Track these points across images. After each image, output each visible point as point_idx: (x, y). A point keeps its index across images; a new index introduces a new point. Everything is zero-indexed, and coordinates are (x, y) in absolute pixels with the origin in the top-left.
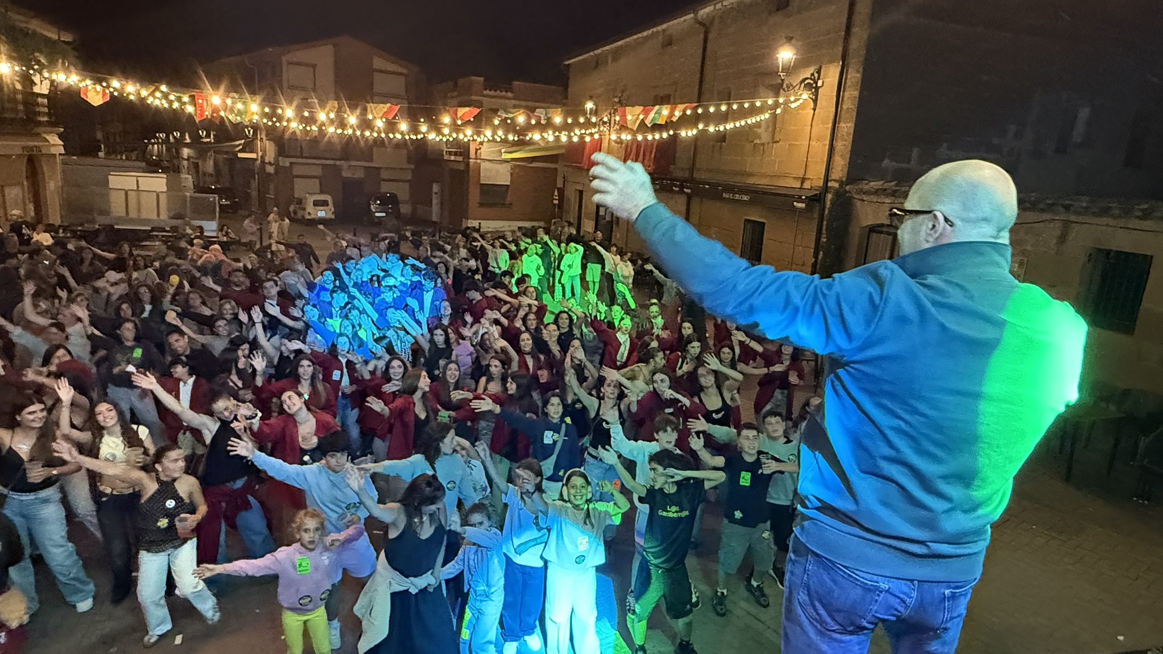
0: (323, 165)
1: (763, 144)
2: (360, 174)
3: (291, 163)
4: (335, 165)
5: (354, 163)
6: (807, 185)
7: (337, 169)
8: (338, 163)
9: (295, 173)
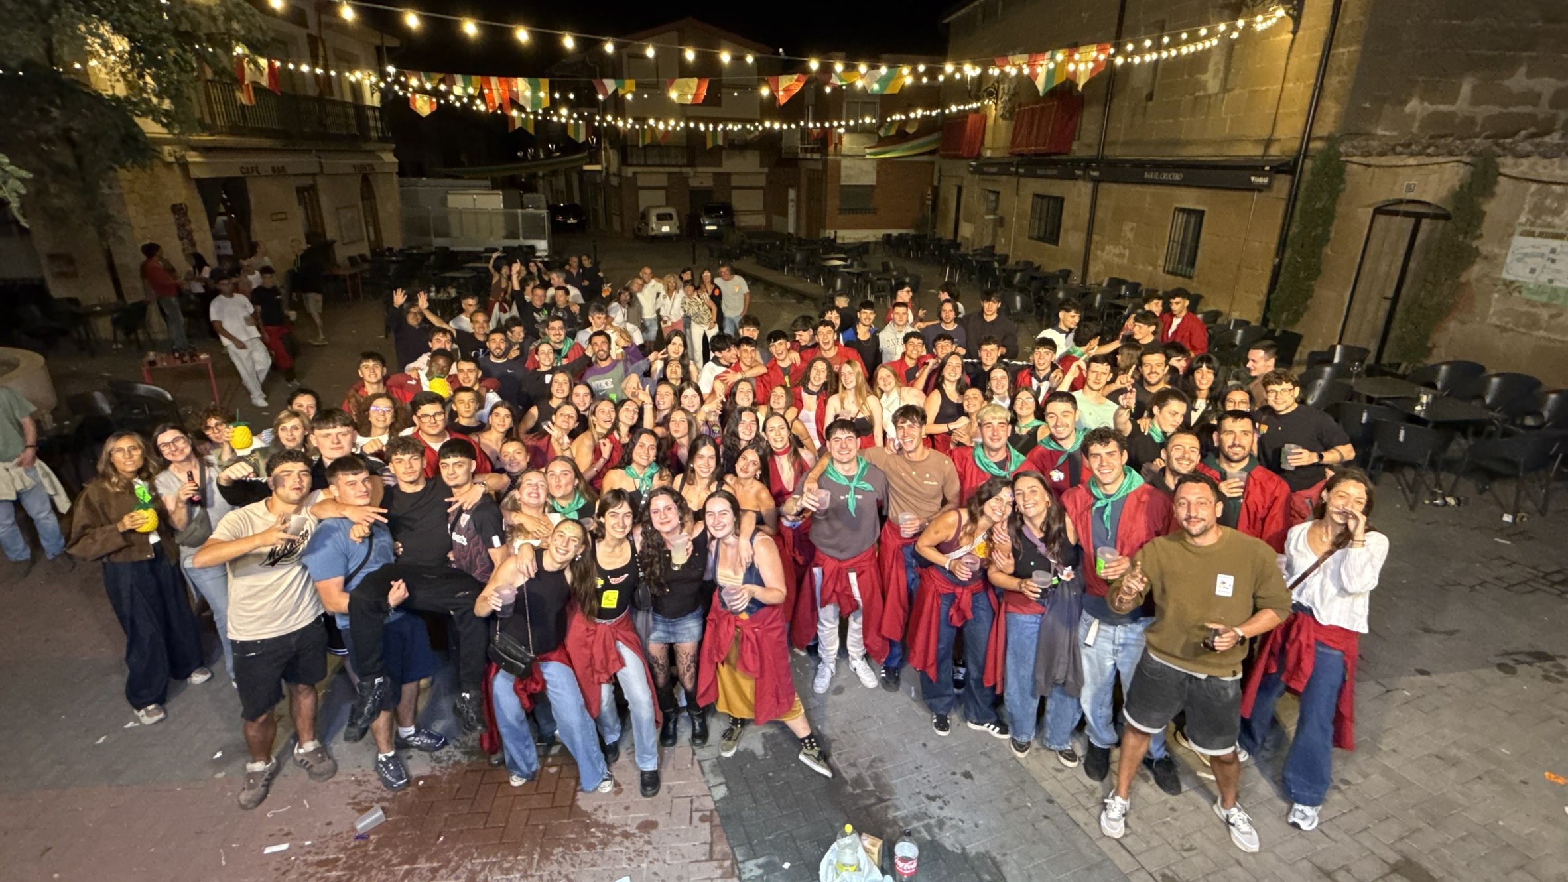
0: (669, 174)
1: (1209, 97)
2: (708, 183)
3: (635, 174)
4: (681, 173)
5: (700, 169)
6: (1274, 150)
7: (684, 178)
8: (684, 170)
9: (639, 184)
